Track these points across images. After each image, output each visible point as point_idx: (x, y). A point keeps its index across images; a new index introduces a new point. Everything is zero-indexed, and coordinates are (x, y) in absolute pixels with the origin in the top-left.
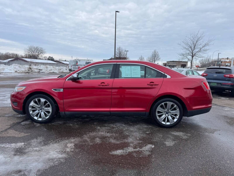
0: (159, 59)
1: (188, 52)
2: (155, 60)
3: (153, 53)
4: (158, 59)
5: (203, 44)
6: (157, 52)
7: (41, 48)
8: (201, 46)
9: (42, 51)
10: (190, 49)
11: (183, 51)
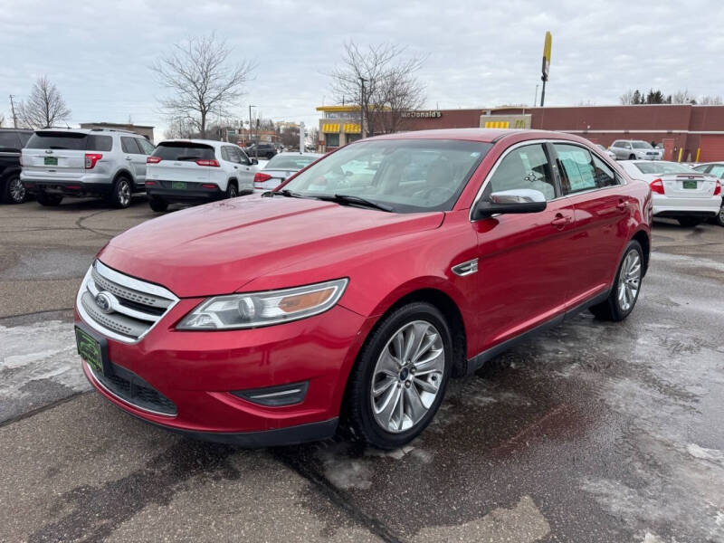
0: (66, 114)
1: (186, 96)
2: (50, 117)
3: (38, 90)
4: (61, 112)
5: (230, 76)
6: (54, 89)
8: (225, 82)
10: (191, 87)
11: (174, 94)
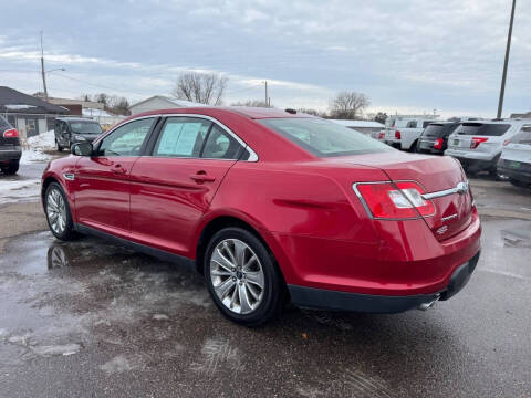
7: (362, 95)
9: (362, 103)
